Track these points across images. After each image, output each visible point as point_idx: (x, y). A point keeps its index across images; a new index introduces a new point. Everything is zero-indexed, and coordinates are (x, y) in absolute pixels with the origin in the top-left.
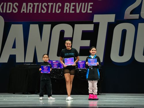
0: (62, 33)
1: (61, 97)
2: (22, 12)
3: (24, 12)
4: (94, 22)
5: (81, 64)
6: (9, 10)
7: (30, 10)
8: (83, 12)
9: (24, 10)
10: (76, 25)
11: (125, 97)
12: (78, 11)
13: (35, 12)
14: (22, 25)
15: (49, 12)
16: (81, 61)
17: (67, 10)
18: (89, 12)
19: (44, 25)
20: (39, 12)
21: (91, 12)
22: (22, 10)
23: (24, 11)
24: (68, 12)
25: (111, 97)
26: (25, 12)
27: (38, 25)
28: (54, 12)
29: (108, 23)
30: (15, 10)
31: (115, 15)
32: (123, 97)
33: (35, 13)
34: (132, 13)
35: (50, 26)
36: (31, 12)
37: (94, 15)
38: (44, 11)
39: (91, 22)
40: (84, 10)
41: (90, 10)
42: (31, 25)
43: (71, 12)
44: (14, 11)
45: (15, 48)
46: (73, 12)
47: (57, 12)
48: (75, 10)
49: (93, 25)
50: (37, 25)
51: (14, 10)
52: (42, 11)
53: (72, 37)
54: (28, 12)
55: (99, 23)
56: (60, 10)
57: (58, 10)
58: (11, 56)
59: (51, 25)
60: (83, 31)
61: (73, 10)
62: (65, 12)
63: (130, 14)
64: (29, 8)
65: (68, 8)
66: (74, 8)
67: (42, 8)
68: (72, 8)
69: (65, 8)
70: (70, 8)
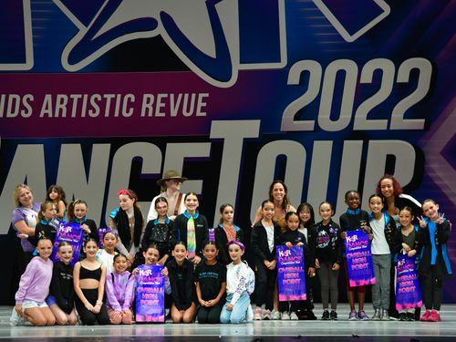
0: (137, 162)
2: (42, 115)
3: (46, 115)
4: (211, 137)
6: (13, 112)
7: (61, 110)
8: (185, 114)
9: (46, 111)
10: (169, 146)
12: (174, 113)
13: (74, 115)
14: (40, 148)
15: (107, 114)
17: (147, 109)
18: (199, 114)
20: (83, 115)
21: (204, 114)
22: (43, 111)
23: (48, 114)
24: (150, 114)
26: (50, 115)
28: (117, 114)
29: (245, 139)
30: (27, 112)
31: (259, 121)
33: (74, 118)
34: (298, 116)
35: (107, 147)
36: (64, 115)
37: (211, 122)
38: (94, 112)
39: (205, 139)
40: (188, 111)
41: (203, 109)
42: (63, 146)
43: (158, 114)
44: (23, 114)
46: (163, 115)
47: (125, 114)
48: (166, 109)
49: (210, 144)
50: (78, 147)
51: (23, 112)
52: (90, 112)
53: (159, 172)
54: (57, 115)
55: (223, 139)
56: (132, 110)
57: (128, 112)
59: (109, 145)
60: (185, 158)
61: (162, 110)
62: (143, 114)
63: (295, 120)
64: (58, 106)
65: (151, 105)
66: (164, 105)
67: (89, 107)
68: (159, 105)
69: (145, 105)
70: (154, 106)
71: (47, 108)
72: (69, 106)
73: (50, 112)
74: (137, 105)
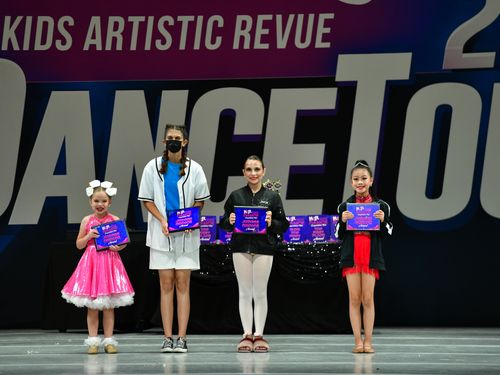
0: (227, 118)
1: (224, 341)
2: (86, 48)
3: (93, 47)
4: (337, 79)
5: (295, 227)
6: (43, 42)
7: (114, 40)
8: (299, 44)
9: (93, 42)
10: (274, 92)
11: (450, 342)
12: (282, 44)
13: (133, 47)
14: (87, 93)
15: (182, 46)
16: (293, 218)
17: (242, 39)
18: (319, 44)
19: (163, 92)
20: (148, 47)
21: (327, 45)
22: (89, 42)
23: (95, 46)
24: (247, 46)
25: (398, 342)
26: (99, 48)
27: (142, 92)
28: (197, 46)
29: (388, 83)
30: (64, 42)
31: (408, 56)
32: (441, 342)
33: (134, 51)
34: (470, 47)
35: (185, 93)
36: (119, 47)
37: (337, 57)
38: (164, 42)
39: (329, 82)
40: (303, 40)
41: (325, 38)
42: (118, 93)
43: (258, 45)
44: (59, 45)
45: (65, 173)
46: (266, 46)
47: (209, 46)
48: (270, 38)
49: (335, 90)
50: (140, 95)
51: (58, 43)
52: (158, 43)
53: (260, 132)
54: (108, 47)
55: (356, 82)
56: (219, 40)
57: (213, 41)
58: (49, 200)
59: (187, 92)
60: (298, 111)
61: (264, 39)
62: (236, 46)
63: (464, 52)
64: (111, 33)
65: (248, 32)
66: (266, 31)
67: (157, 35)
68: (260, 31)
69: (238, 32)
70: (253, 33)
71: (94, 37)
72: (127, 34)
73: (98, 42)
74: (227, 32)
